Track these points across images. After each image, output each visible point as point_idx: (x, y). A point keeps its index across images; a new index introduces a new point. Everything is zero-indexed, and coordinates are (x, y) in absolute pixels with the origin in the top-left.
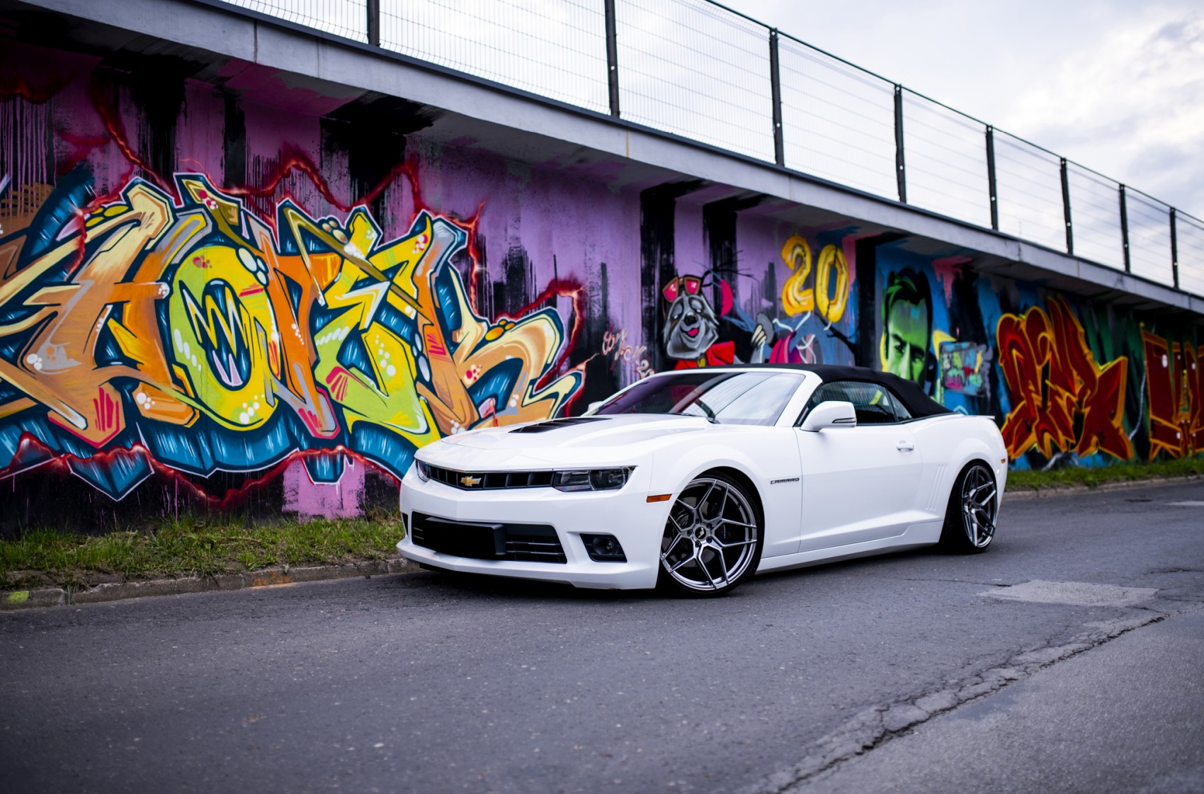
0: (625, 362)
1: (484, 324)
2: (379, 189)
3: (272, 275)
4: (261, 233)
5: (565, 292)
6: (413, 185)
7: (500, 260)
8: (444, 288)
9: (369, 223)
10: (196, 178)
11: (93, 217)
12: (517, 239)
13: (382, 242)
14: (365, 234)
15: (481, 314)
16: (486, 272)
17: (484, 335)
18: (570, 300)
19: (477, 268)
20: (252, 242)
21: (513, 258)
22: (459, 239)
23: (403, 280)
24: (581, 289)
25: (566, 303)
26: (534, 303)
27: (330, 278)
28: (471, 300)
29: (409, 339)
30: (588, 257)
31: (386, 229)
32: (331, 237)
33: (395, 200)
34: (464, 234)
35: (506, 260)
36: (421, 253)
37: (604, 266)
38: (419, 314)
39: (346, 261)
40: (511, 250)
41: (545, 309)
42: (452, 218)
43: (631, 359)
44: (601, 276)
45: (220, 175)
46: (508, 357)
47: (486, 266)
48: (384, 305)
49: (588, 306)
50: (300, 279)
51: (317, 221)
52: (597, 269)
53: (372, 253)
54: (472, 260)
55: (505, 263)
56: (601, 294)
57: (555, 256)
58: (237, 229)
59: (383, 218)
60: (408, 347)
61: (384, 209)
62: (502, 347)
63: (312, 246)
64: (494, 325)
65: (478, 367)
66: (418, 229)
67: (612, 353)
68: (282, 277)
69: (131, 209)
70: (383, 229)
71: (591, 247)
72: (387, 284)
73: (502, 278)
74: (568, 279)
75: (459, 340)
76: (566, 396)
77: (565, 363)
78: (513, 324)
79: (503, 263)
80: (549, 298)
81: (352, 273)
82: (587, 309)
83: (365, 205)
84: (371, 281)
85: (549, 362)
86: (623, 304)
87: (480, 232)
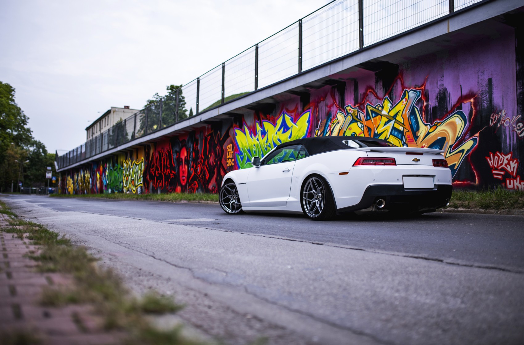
0: (505, 127)
1: (428, 126)
2: (391, 88)
3: (365, 127)
4: (362, 116)
5: (467, 101)
6: (401, 81)
7: (435, 97)
8: (412, 116)
9: (388, 101)
10: (348, 106)
11: (332, 124)
12: (443, 85)
13: (392, 106)
14: (387, 104)
15: (427, 122)
16: (429, 104)
17: (428, 130)
18: (469, 104)
19: (425, 104)
20: (360, 119)
21: (441, 94)
22: (418, 95)
23: (399, 118)
24: (476, 96)
25: (466, 107)
26: (451, 111)
27: (378, 124)
28: (423, 118)
29: (401, 138)
30: (480, 79)
31: (393, 101)
32: (378, 110)
33: (396, 90)
34: (420, 92)
35: (437, 96)
36: (404, 106)
37: (490, 80)
38: (404, 129)
39: (382, 117)
40: (440, 91)
41: (456, 112)
42: (415, 88)
43: (510, 124)
44: (488, 86)
45: (353, 102)
46: (439, 138)
47: (429, 102)
48: (394, 128)
49: (480, 103)
50: (371, 127)
51: (375, 107)
52: (485, 82)
53: (390, 111)
54: (423, 101)
55: (437, 97)
56: (488, 95)
57: (461, 85)
58: (357, 117)
59: (392, 98)
60: (400, 141)
61: (392, 94)
62: (436, 134)
63: (374, 115)
64: (432, 125)
65: (426, 144)
66: (403, 97)
67: (496, 124)
68: (367, 127)
69: (337, 119)
70: (392, 101)
71: (482, 72)
72: (394, 120)
73: (436, 104)
74: (468, 94)
75: (418, 135)
76: (468, 151)
77: (468, 135)
78: (441, 123)
79: (436, 98)
80: (458, 106)
81: (384, 120)
82: (479, 105)
83: (387, 96)
84: (389, 121)
85: (459, 136)
86: (503, 96)
87: (426, 88)
